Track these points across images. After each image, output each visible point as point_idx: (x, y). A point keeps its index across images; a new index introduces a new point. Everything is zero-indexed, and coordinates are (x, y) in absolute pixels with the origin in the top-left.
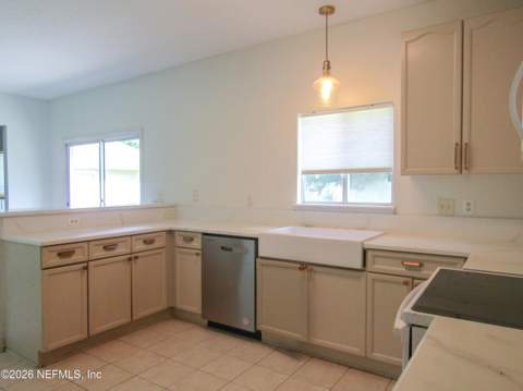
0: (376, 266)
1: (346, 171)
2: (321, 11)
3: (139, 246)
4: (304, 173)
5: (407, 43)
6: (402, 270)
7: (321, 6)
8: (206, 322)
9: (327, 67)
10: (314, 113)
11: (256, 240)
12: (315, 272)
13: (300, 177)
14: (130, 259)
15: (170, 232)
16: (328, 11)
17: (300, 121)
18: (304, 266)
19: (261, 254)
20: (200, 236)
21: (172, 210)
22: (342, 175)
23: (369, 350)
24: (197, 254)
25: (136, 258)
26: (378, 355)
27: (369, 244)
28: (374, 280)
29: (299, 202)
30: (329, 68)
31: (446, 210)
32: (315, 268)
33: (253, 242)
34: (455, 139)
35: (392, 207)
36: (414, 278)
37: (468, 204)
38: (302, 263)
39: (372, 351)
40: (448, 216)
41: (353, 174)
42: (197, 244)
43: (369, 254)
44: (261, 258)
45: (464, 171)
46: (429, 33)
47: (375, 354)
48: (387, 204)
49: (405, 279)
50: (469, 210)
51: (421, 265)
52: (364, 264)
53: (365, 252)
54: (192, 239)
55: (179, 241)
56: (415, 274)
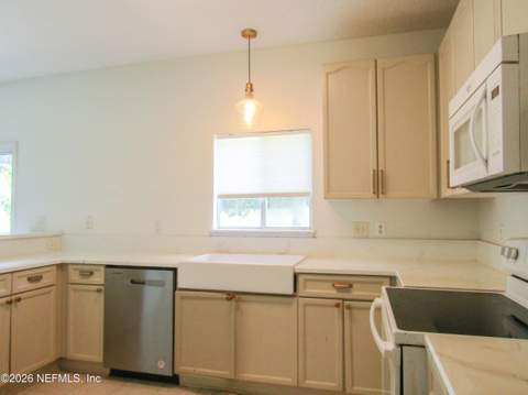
0: (308, 290)
1: (264, 195)
2: (244, 34)
3: (23, 285)
4: (220, 196)
5: (327, 74)
6: (333, 292)
7: (243, 29)
8: (108, 371)
9: (250, 89)
10: (231, 135)
11: (175, 270)
12: (244, 301)
13: (216, 202)
14: (10, 303)
15: (62, 267)
16: (250, 34)
17: (216, 142)
18: (232, 296)
19: (180, 285)
20: (102, 269)
21: (57, 239)
22: (261, 199)
23: (301, 377)
24: (99, 291)
25: (19, 300)
26: (311, 383)
27: (300, 268)
28: (306, 305)
29: (215, 227)
30: (252, 90)
31: (361, 232)
32: (244, 297)
33: (171, 273)
34: (373, 166)
35: (312, 231)
36: (343, 300)
37: (380, 227)
38: (228, 293)
39: (305, 378)
40: (363, 238)
41: (271, 199)
42: (99, 278)
43: (301, 279)
44: (181, 290)
45: (381, 196)
46: (344, 67)
47: (307, 382)
48: (305, 228)
49: (337, 301)
50: (380, 232)
51: (351, 286)
52: (295, 289)
53: (296, 277)
54: (92, 273)
55: (74, 276)
56: (345, 295)
